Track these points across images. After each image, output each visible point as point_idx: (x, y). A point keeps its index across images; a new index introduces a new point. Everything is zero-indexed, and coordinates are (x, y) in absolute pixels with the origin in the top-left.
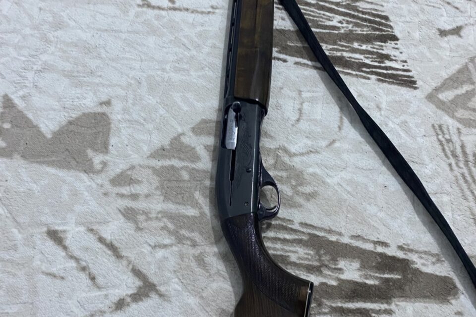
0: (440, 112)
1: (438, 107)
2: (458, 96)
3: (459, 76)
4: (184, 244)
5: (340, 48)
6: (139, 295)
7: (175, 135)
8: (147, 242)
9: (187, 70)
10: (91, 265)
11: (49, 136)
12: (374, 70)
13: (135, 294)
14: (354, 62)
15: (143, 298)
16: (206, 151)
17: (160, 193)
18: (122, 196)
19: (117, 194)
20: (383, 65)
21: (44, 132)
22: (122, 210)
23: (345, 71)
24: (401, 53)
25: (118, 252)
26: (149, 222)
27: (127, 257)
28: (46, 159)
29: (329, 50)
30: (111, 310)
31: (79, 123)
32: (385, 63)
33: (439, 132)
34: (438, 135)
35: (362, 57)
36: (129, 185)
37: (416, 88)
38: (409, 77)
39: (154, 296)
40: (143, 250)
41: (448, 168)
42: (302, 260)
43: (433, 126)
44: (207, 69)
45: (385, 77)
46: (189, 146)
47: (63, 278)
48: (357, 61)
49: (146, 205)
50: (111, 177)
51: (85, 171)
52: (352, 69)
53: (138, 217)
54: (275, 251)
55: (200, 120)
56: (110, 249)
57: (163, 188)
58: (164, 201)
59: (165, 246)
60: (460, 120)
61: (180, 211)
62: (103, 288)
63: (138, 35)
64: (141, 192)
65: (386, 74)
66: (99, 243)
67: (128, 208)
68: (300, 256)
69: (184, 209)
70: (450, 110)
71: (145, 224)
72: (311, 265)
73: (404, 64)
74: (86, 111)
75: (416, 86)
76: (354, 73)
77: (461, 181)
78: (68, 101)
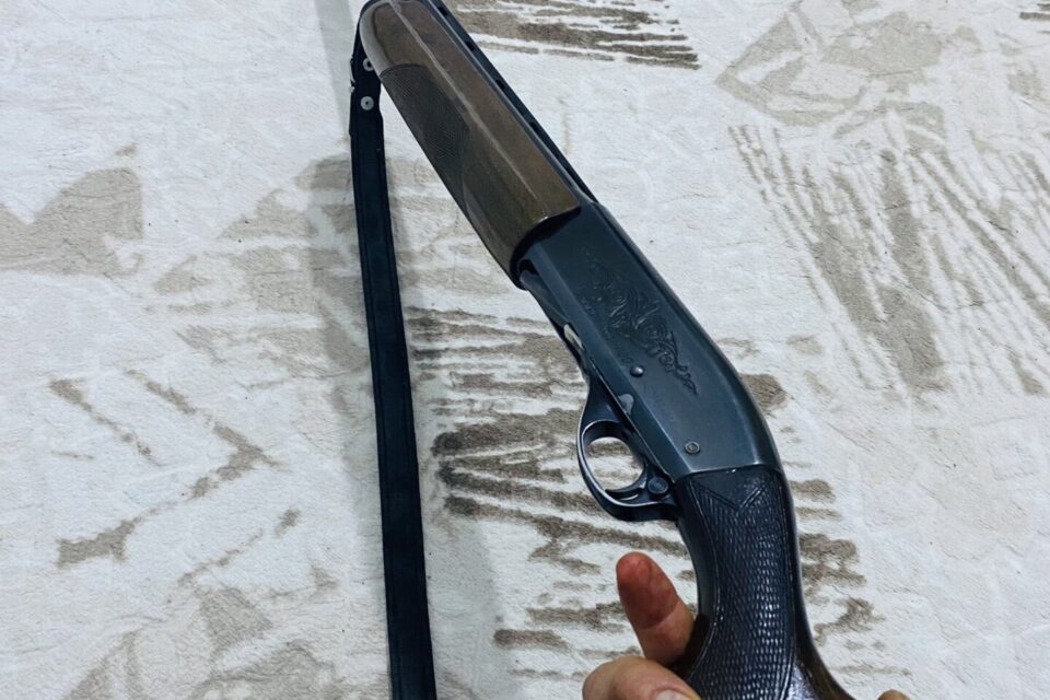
0: (742, 105)
1: (737, 95)
2: (773, 74)
3: (774, 38)
4: (304, 377)
5: (556, 9)
6: (234, 468)
7: (265, 194)
8: (236, 382)
9: (274, 76)
10: (138, 431)
11: (29, 220)
12: (619, 43)
13: (225, 468)
14: (582, 32)
15: (242, 472)
16: (326, 215)
17: (249, 296)
18: (180, 309)
19: (170, 307)
20: (634, 32)
21: (19, 215)
22: (184, 334)
23: (568, 49)
24: (667, 7)
25: (186, 404)
26: (236, 348)
27: (203, 410)
28: (29, 261)
29: (535, 15)
30: (185, 498)
31: (82, 192)
32: (639, 29)
33: (741, 139)
34: (739, 143)
35: (595, 21)
36: (190, 290)
37: (696, 68)
38: (683, 48)
39: (258, 465)
40: (230, 395)
41: (758, 198)
42: (515, 378)
43: (730, 130)
44: (311, 69)
45: (641, 53)
46: (294, 211)
47: (91, 458)
48: (588, 29)
49: (225, 320)
50: (156, 280)
51: (104, 274)
52: (580, 45)
53: (214, 341)
54: (468, 368)
55: (307, 161)
56: (170, 401)
57: (254, 288)
58: (257, 309)
59: (271, 384)
60: (777, 115)
61: (290, 323)
62: (164, 465)
63: (172, 22)
64: (214, 300)
65: (641, 48)
66: (148, 393)
67: (193, 328)
68: (512, 372)
69: (296, 319)
70: (759, 100)
71: (229, 351)
72: (531, 384)
73: (674, 26)
74: (91, 169)
75: (697, 63)
76: (584, 51)
77: (784, 218)
78: (55, 154)
